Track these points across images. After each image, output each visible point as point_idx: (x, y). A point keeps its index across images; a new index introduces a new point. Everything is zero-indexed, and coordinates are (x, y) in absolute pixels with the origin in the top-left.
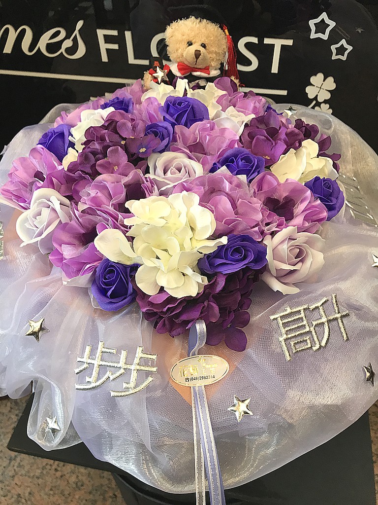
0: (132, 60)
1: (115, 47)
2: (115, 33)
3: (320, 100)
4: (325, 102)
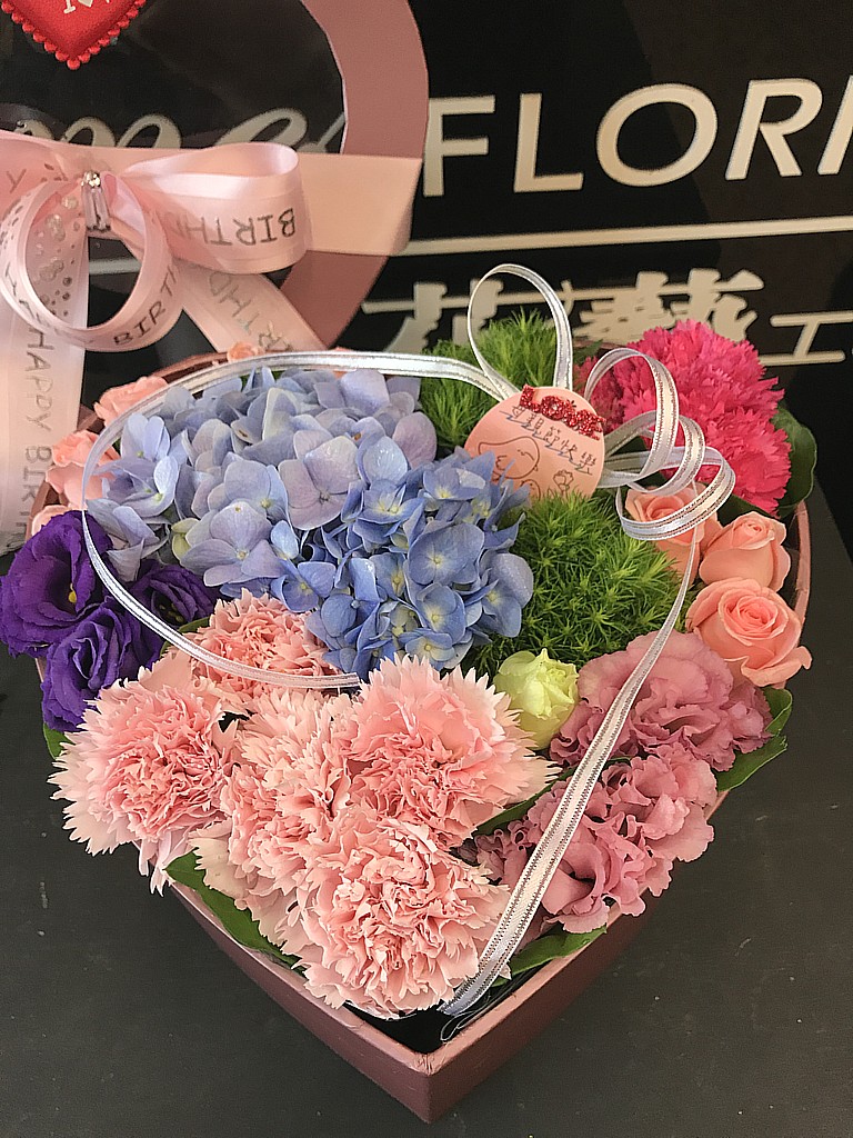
0: (526, 178)
1: (479, 146)
2: (485, 105)
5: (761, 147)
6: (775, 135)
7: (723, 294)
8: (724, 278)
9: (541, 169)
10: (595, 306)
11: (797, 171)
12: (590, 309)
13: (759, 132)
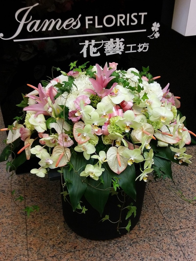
1: (91, 22)
2: (92, 17)
3: (156, 31)
4: (157, 31)
5: (120, 22)
6: (121, 20)
7: (120, 42)
8: (120, 39)
9: (98, 25)
10: (106, 44)
11: (125, 25)
12: (105, 44)
13: (120, 21)
